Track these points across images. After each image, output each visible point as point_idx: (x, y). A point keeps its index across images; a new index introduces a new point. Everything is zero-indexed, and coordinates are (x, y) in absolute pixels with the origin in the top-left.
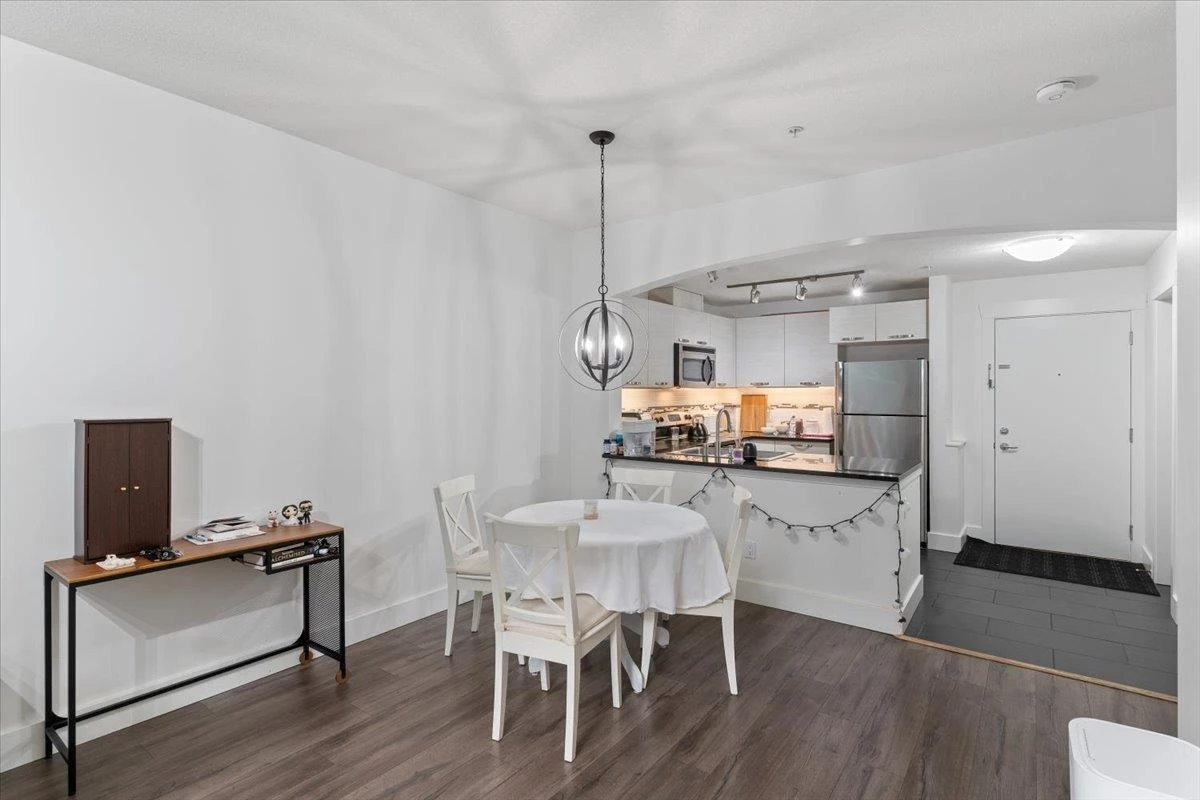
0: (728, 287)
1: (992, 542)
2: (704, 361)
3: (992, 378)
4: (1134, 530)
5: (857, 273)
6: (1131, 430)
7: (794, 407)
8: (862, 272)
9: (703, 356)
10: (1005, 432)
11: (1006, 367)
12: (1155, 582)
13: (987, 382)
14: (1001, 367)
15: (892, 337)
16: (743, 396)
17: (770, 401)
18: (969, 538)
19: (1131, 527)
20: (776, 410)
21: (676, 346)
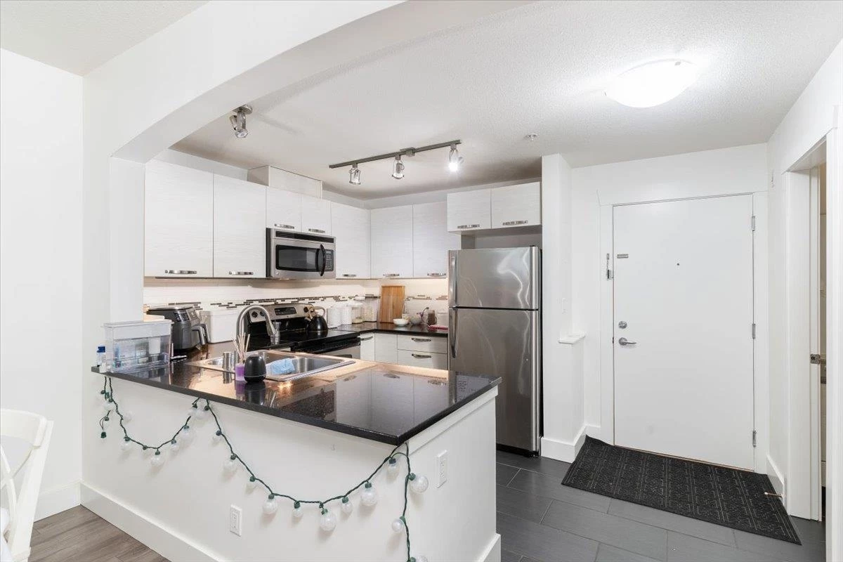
0: (332, 167)
1: (612, 444)
2: (318, 250)
3: (610, 269)
4: (757, 436)
5: (454, 144)
6: (754, 325)
7: (429, 298)
8: (458, 142)
9: (316, 245)
10: (623, 326)
11: (625, 256)
12: (789, 512)
13: (606, 273)
14: (620, 256)
15: (507, 224)
16: (383, 287)
17: (408, 292)
18: (588, 438)
19: (754, 433)
20: (412, 301)
21: (268, 231)
